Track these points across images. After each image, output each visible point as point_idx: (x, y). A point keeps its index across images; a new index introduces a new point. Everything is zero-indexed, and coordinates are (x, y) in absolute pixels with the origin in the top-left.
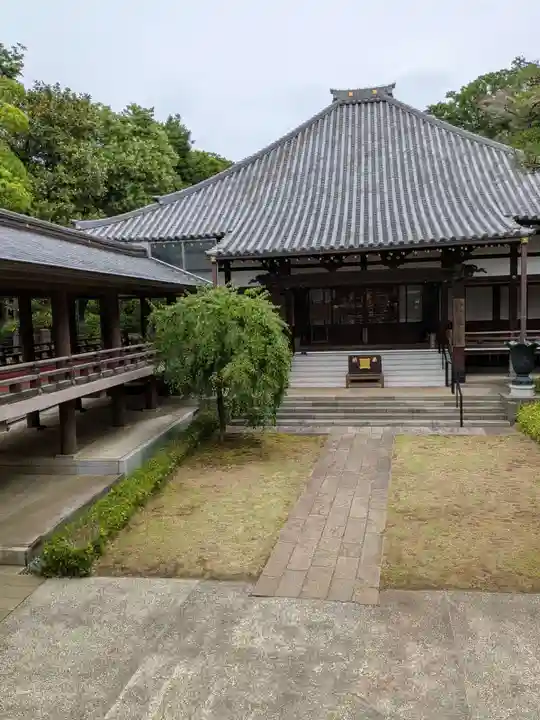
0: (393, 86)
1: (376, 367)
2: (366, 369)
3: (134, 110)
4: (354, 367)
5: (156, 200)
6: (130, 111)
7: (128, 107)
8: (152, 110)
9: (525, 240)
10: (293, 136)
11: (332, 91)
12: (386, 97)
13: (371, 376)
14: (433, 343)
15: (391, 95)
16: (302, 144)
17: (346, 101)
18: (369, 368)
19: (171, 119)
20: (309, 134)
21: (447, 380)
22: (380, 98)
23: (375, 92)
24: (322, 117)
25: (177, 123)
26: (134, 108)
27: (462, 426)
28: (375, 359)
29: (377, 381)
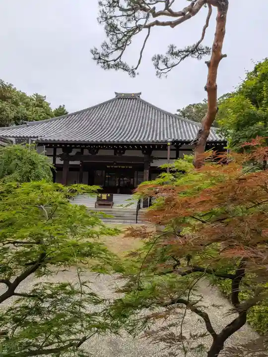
0: (140, 93)
1: (110, 199)
2: (104, 199)
3: (37, 96)
4: (99, 199)
5: (26, 123)
6: (35, 96)
8: (45, 97)
9: (169, 144)
11: (116, 93)
12: (137, 97)
13: (109, 203)
15: (139, 97)
17: (120, 97)
18: (106, 198)
19: (60, 106)
22: (135, 97)
23: (133, 95)
24: (110, 102)
25: (63, 108)
27: (137, 223)
28: (109, 195)
29: (110, 205)
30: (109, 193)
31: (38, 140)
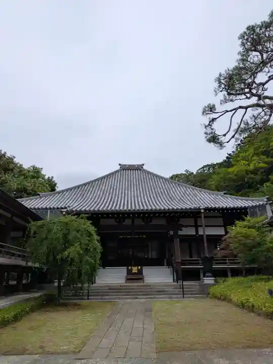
0: (143, 165)
1: (140, 272)
2: (135, 273)
4: (129, 272)
5: (38, 195)
7: (31, 166)
8: (42, 169)
9: (202, 211)
10: (104, 177)
11: (120, 165)
12: (140, 168)
13: (139, 277)
14: (165, 264)
15: (142, 168)
16: (107, 180)
17: (124, 168)
18: (137, 272)
20: (110, 178)
21: (174, 280)
24: (116, 172)
26: (34, 167)
27: (184, 298)
28: (139, 267)
29: (141, 279)
30: (139, 266)
31: (67, 210)
